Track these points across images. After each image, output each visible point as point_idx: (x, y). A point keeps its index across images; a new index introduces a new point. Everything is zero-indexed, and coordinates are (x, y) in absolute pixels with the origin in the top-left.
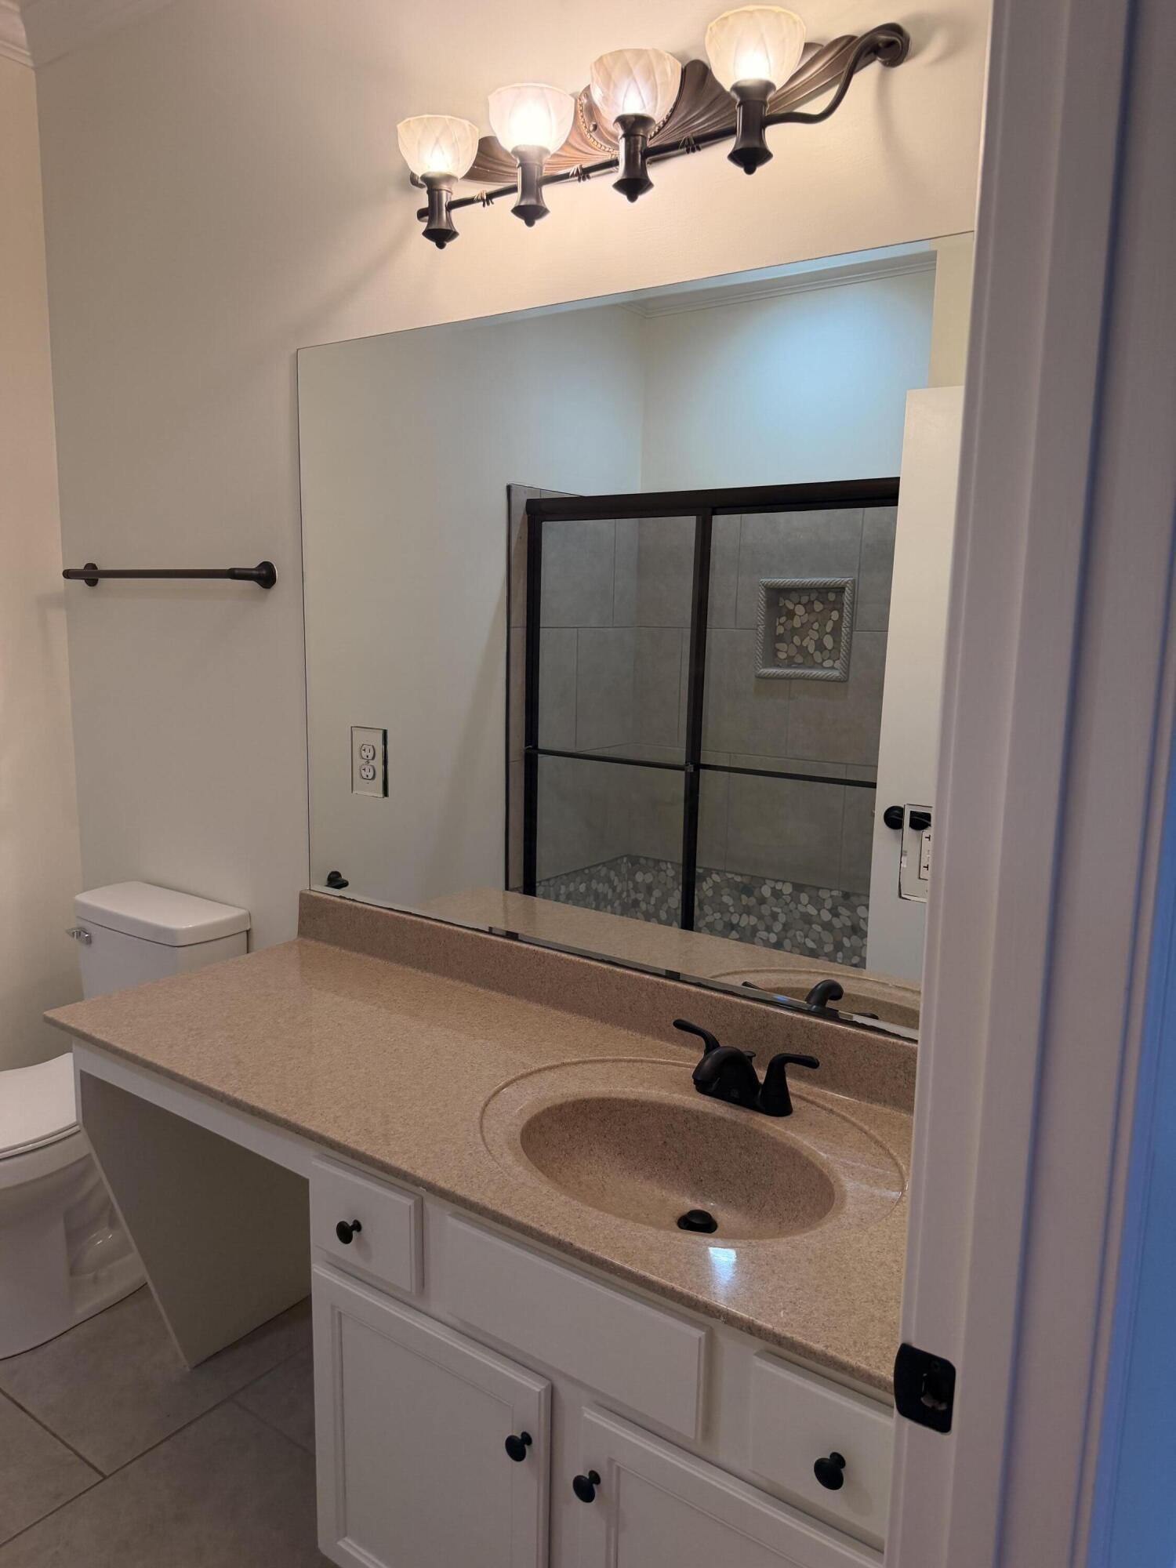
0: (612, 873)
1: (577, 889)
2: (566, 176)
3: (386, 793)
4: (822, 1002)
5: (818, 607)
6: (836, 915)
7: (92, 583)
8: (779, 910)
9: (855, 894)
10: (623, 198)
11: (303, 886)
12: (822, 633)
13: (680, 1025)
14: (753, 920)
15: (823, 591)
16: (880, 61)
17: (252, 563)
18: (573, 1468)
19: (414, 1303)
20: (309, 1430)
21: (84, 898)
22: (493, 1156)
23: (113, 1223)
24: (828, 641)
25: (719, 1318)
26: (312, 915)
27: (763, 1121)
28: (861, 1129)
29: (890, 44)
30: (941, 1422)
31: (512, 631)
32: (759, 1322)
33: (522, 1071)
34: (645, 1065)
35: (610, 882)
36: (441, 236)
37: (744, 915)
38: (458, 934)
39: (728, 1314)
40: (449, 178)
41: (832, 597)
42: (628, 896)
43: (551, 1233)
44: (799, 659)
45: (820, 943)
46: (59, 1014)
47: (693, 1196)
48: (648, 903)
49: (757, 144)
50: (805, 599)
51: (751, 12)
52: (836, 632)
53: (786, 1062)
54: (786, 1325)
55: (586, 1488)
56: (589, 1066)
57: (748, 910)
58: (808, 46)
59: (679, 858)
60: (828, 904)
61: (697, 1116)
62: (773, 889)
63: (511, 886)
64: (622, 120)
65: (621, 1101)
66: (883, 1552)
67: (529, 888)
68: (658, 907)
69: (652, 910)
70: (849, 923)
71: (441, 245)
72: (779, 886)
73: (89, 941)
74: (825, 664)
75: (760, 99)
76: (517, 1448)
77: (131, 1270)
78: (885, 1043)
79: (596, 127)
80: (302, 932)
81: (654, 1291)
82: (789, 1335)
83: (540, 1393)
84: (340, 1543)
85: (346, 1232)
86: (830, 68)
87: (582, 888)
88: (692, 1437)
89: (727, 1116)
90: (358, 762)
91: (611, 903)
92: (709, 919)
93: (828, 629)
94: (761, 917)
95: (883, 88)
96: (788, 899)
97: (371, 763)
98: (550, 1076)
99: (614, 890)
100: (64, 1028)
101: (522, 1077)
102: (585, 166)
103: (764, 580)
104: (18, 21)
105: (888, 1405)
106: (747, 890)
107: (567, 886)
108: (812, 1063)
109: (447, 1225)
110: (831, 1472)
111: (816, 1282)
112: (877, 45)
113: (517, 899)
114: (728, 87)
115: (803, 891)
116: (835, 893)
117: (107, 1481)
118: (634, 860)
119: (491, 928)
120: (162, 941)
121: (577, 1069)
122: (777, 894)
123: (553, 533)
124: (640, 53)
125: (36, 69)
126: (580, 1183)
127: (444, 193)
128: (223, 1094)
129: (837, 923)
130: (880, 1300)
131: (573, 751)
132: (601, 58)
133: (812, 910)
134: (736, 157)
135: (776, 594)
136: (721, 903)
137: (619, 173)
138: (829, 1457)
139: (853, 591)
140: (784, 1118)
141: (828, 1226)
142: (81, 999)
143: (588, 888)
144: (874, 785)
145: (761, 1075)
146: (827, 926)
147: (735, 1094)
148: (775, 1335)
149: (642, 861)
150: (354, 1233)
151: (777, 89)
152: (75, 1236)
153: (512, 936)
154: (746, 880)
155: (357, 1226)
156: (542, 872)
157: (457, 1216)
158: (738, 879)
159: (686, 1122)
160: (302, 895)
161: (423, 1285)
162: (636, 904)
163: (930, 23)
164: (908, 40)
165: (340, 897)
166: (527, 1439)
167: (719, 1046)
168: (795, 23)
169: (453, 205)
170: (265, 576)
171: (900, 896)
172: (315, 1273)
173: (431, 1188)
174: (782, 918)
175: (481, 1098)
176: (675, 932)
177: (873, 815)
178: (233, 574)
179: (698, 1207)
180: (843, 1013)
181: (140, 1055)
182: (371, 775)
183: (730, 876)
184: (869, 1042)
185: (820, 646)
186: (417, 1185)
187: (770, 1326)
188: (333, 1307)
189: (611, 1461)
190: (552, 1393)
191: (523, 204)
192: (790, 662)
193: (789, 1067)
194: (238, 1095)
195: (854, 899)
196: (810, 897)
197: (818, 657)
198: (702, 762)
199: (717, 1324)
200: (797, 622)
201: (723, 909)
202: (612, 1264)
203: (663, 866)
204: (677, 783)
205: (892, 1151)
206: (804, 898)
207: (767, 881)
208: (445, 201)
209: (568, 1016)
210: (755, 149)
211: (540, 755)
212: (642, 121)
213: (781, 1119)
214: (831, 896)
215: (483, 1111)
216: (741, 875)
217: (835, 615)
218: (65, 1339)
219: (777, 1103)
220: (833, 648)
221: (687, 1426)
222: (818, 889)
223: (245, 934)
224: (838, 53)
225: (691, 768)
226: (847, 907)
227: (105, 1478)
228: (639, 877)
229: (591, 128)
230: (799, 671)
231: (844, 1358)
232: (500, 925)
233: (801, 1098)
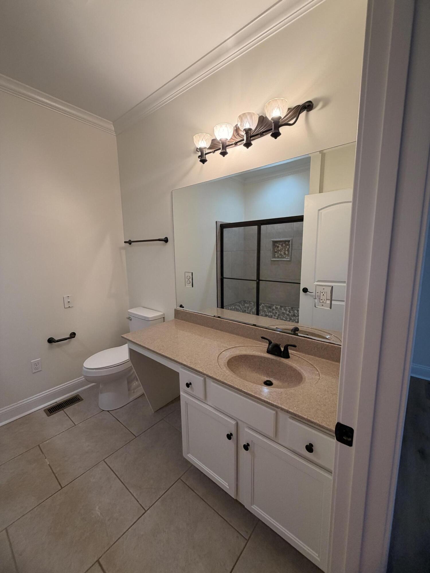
0: (240, 304)
1: (232, 308)
2: (232, 144)
3: (193, 286)
4: (295, 332)
5: (284, 245)
6: (290, 312)
7: (130, 244)
8: (277, 312)
9: (294, 308)
10: (246, 148)
11: (175, 308)
12: (285, 251)
13: (262, 338)
14: (271, 314)
15: (285, 242)
16: (306, 110)
17: (163, 237)
18: (242, 443)
19: (204, 401)
20: (180, 427)
21: (129, 311)
22: (221, 368)
23: (137, 380)
24: (287, 253)
25: (279, 408)
26: (177, 314)
27: (283, 360)
28: (308, 362)
29: (309, 106)
30: (350, 444)
31: (218, 252)
32: (290, 410)
33: (226, 349)
34: (254, 347)
35: (239, 306)
36: (203, 161)
37: (269, 313)
38: (210, 318)
39: (282, 408)
40: (205, 148)
41: (287, 243)
42: (244, 309)
43: (237, 387)
44: (280, 256)
45: (286, 318)
46: (125, 336)
47: (267, 377)
48: (248, 310)
49: (277, 131)
50: (281, 244)
51: (276, 100)
52: (288, 250)
53: (288, 346)
54: (297, 411)
55: (246, 447)
56: (241, 347)
57: (270, 312)
58: (289, 109)
59: (255, 300)
60: (288, 310)
61: (268, 359)
62: (276, 307)
63: (218, 307)
64: (245, 130)
65: (249, 355)
66: (332, 473)
67: (222, 307)
68: (250, 311)
69: (249, 312)
70: (293, 314)
71: (204, 163)
72: (277, 306)
73: (131, 320)
74: (286, 257)
75: (278, 121)
76: (229, 436)
77: (141, 391)
78: (312, 341)
79: (238, 134)
80: (175, 317)
81: (262, 401)
82: (297, 414)
83: (234, 424)
84: (188, 455)
85: (188, 385)
86: (294, 113)
87: (234, 307)
88: (273, 437)
89: (275, 359)
90: (186, 280)
91: (240, 311)
92: (262, 314)
93: (287, 250)
94: (273, 313)
95: (307, 116)
96: (279, 309)
97: (189, 280)
98: (233, 349)
99: (240, 308)
100: (126, 339)
101: (226, 350)
102: (236, 141)
103: (272, 240)
104: (112, 125)
105: (333, 436)
106: (270, 307)
107: (231, 307)
108: (295, 346)
109: (211, 384)
110: (310, 448)
111: (302, 400)
112: (306, 106)
113: (220, 310)
114: (270, 119)
115: (282, 307)
116: (290, 308)
117: (137, 438)
118: (245, 301)
119: (214, 316)
120: (146, 320)
121: (239, 348)
122: (276, 308)
123: (226, 231)
124: (249, 113)
125: (116, 136)
126: (241, 374)
127: (204, 151)
128: (160, 353)
129: (290, 314)
130: (319, 405)
131: (231, 277)
132: (240, 116)
133: (284, 311)
134: (272, 135)
135: (275, 242)
136: (265, 310)
137: (245, 142)
138: (309, 444)
139: (292, 241)
140: (289, 359)
141: (302, 385)
142: (129, 332)
143: (235, 307)
144: (300, 283)
145: (282, 349)
146: (288, 315)
147: (276, 353)
148: (294, 414)
149: (246, 301)
150: (190, 385)
151: (282, 118)
152: (129, 383)
153: (219, 317)
154: (270, 305)
155: (190, 384)
156: (225, 304)
157: (213, 382)
158: (268, 305)
159: (265, 360)
160: (175, 309)
161: (206, 398)
162: (245, 311)
163: (318, 100)
164: (313, 104)
165: (183, 310)
166: (231, 434)
167: (272, 343)
168: (286, 101)
169: (206, 154)
170: (166, 240)
171: (315, 307)
172: (181, 394)
173: (208, 376)
174: (278, 313)
175: (217, 355)
176: (255, 316)
177: (300, 290)
178: (159, 240)
179: (268, 379)
180: (299, 334)
181: (141, 344)
182: (189, 283)
183: (266, 304)
184: (308, 341)
185: (285, 254)
186: (204, 375)
187: (292, 411)
188: (185, 402)
189: (252, 441)
190: (237, 424)
191: (222, 151)
192: (278, 257)
193: (289, 347)
194: (163, 354)
195: (294, 309)
196: (284, 309)
197: (284, 256)
198: (260, 279)
199: (279, 410)
200: (279, 249)
201: (265, 312)
202: (252, 395)
203: (251, 302)
204: (254, 284)
205: (315, 367)
206: (283, 309)
207: (274, 305)
208: (204, 153)
209: (235, 336)
210: (277, 133)
211: (224, 279)
212: (250, 129)
213: (287, 359)
214: (289, 308)
215: (218, 357)
216: (269, 304)
217: (288, 247)
218: (128, 405)
219: (286, 355)
220: (288, 254)
221: (271, 434)
222: (286, 307)
223: (163, 318)
224: (295, 110)
225: (258, 281)
226: (292, 311)
227: (136, 437)
228: (246, 305)
229: (237, 134)
230: (280, 259)
231: (313, 420)
232: (216, 315)
233: (292, 354)
